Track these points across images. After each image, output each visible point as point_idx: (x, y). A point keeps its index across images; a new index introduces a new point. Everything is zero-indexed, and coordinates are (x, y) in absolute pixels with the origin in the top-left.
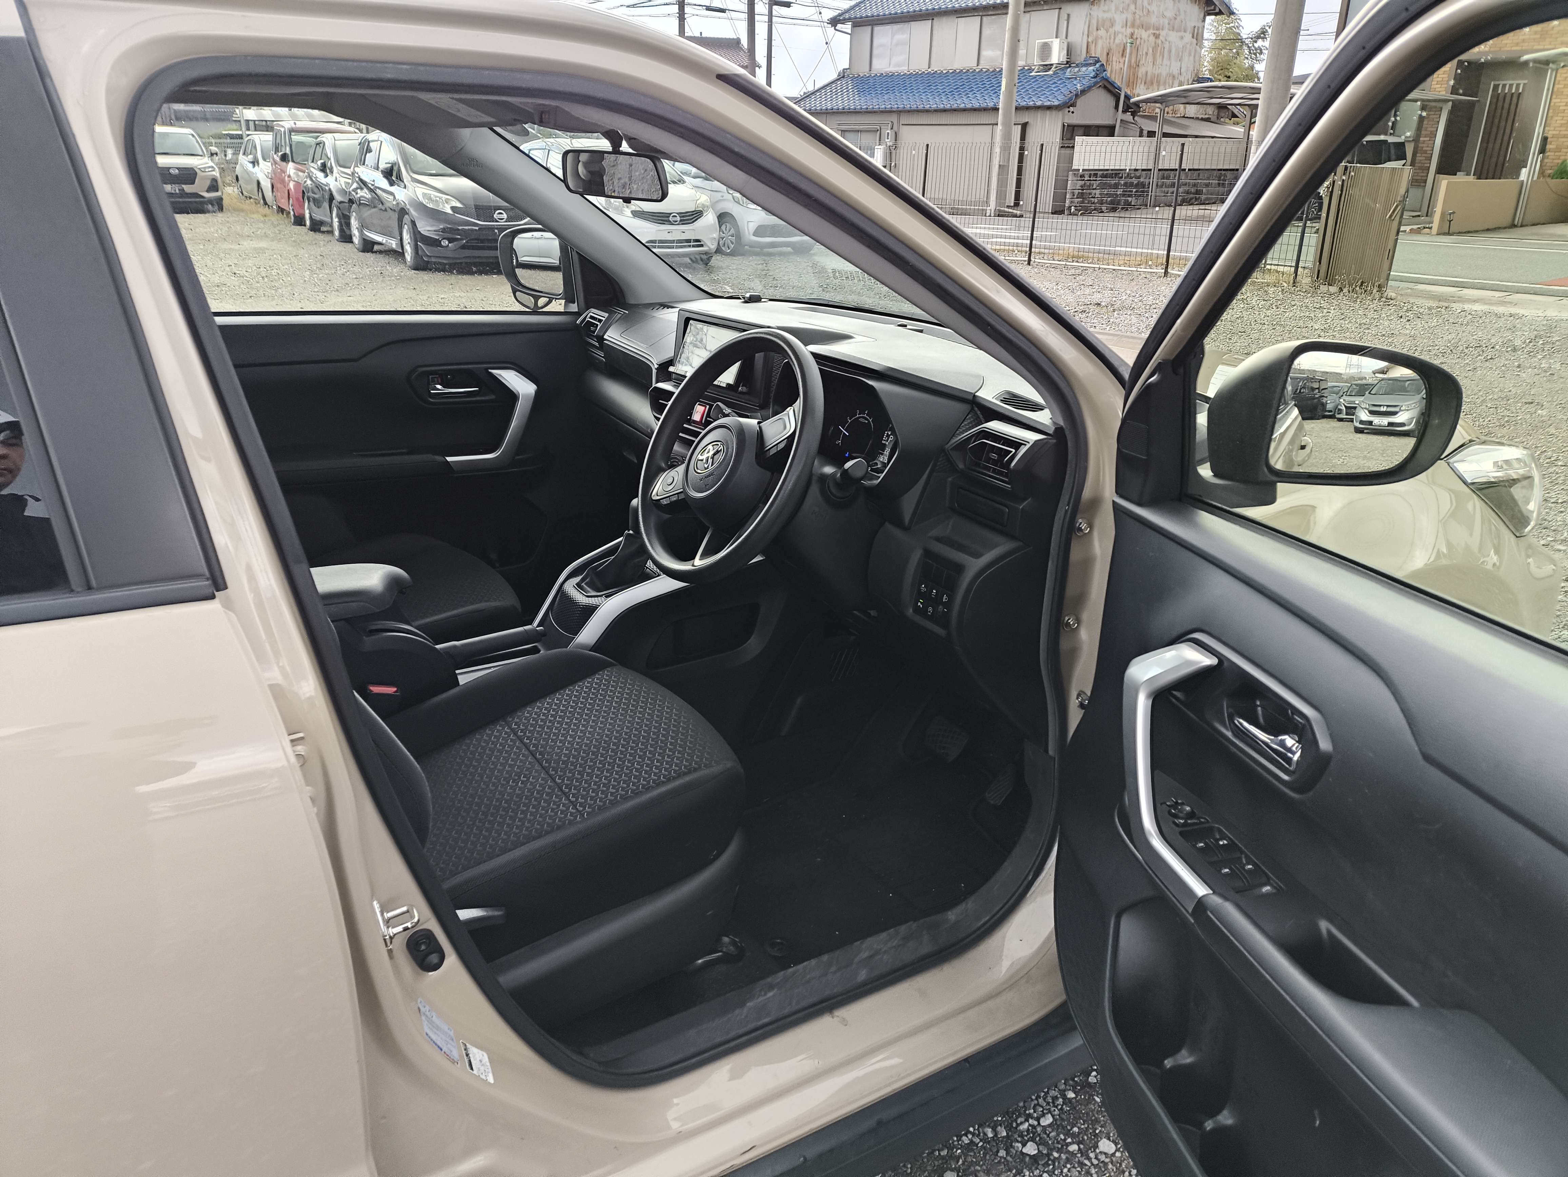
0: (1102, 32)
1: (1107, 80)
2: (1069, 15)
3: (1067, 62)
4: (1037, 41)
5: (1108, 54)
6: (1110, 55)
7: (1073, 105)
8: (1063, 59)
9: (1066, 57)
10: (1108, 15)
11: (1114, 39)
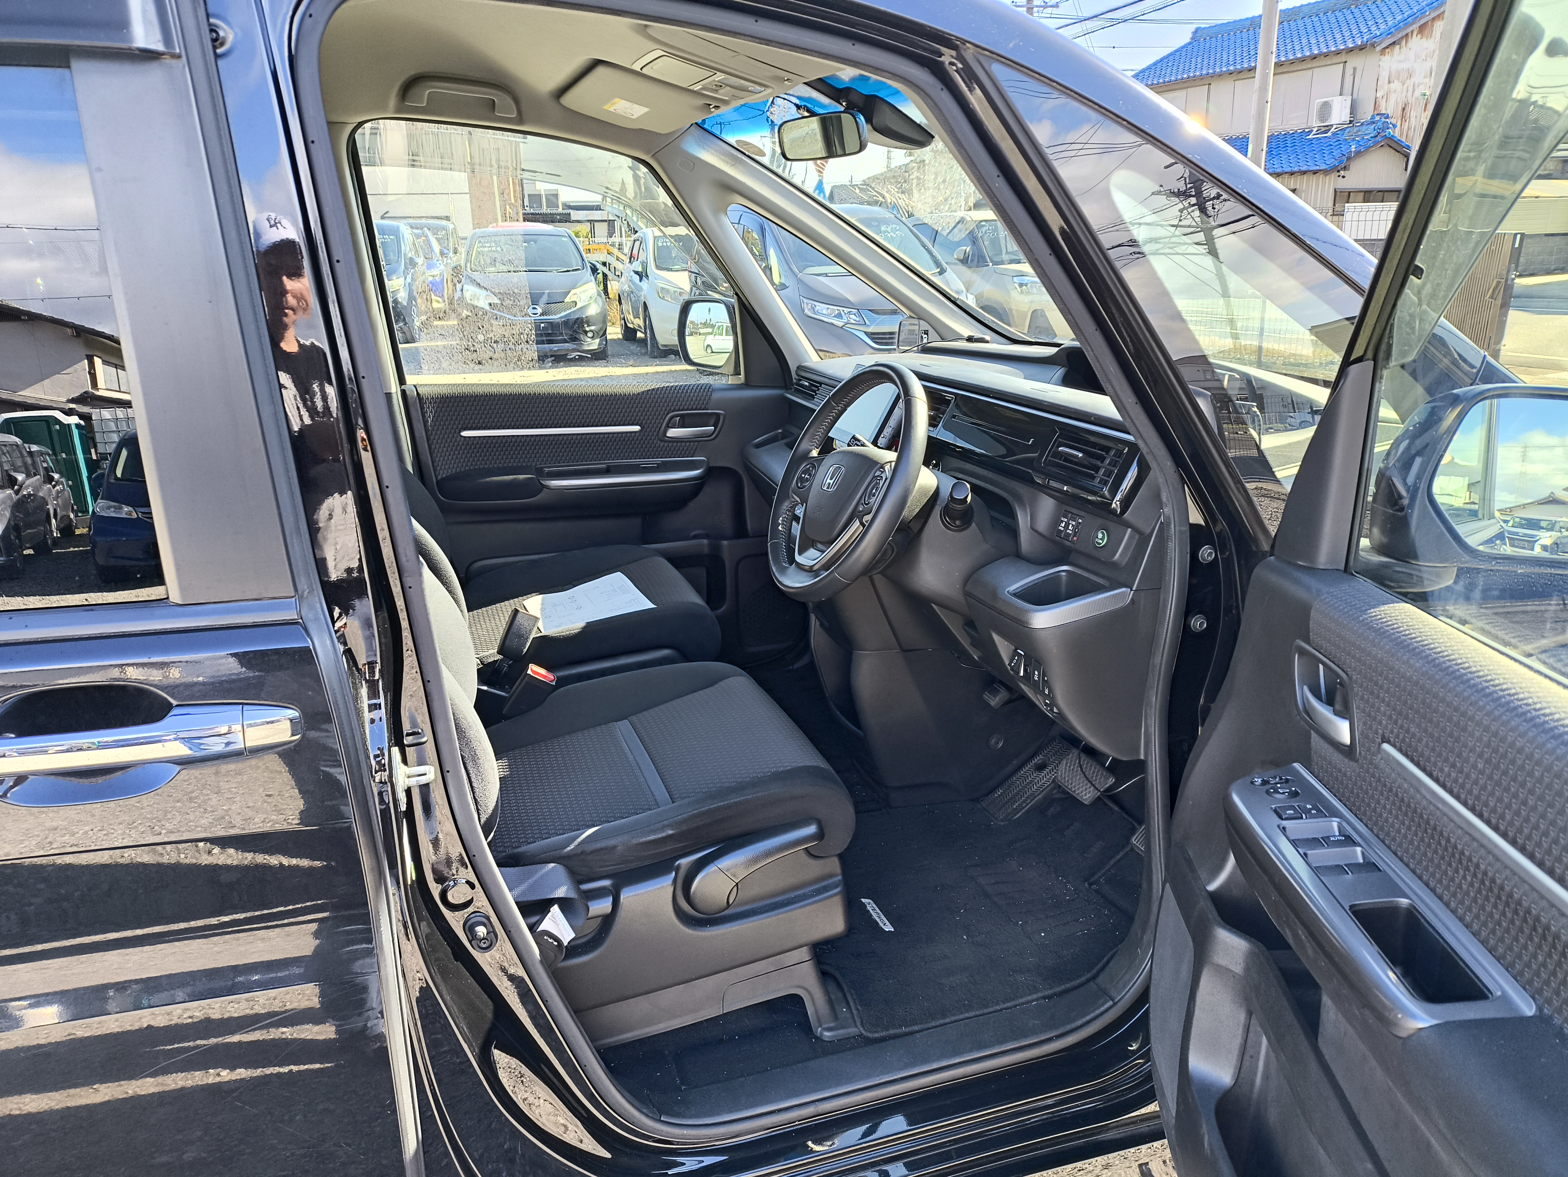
0: (1396, 85)
1: (1391, 138)
2: (1355, 69)
3: (1351, 122)
4: (1317, 101)
5: (1404, 109)
6: (1408, 109)
7: (1345, 168)
8: (1346, 117)
9: (1349, 115)
10: (1405, 66)
11: (1413, 92)
